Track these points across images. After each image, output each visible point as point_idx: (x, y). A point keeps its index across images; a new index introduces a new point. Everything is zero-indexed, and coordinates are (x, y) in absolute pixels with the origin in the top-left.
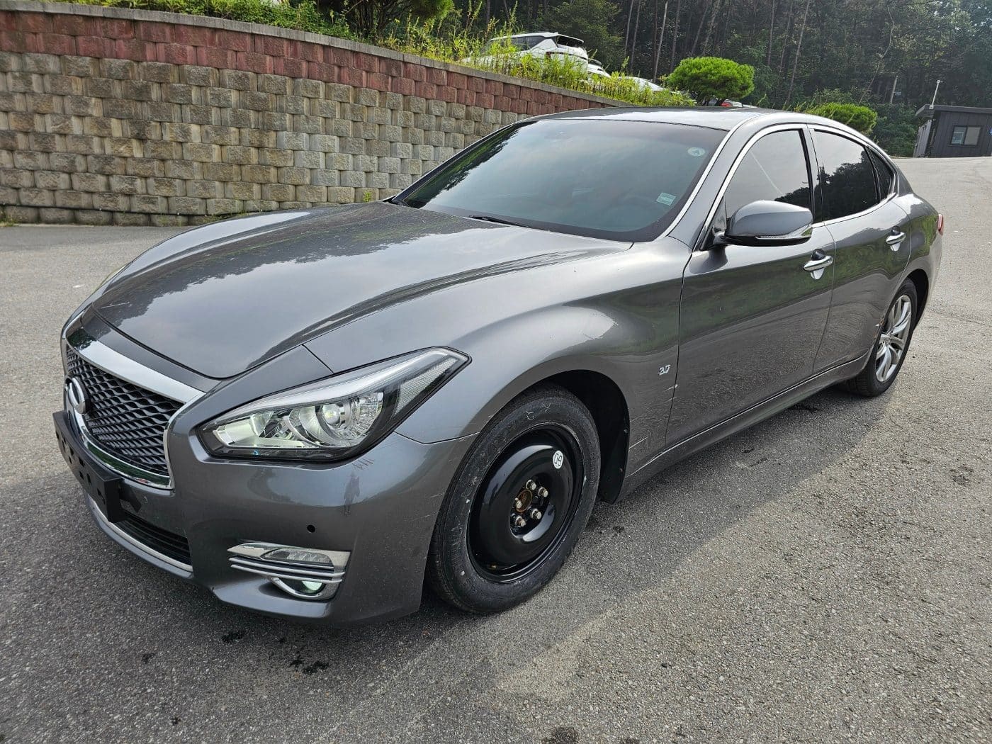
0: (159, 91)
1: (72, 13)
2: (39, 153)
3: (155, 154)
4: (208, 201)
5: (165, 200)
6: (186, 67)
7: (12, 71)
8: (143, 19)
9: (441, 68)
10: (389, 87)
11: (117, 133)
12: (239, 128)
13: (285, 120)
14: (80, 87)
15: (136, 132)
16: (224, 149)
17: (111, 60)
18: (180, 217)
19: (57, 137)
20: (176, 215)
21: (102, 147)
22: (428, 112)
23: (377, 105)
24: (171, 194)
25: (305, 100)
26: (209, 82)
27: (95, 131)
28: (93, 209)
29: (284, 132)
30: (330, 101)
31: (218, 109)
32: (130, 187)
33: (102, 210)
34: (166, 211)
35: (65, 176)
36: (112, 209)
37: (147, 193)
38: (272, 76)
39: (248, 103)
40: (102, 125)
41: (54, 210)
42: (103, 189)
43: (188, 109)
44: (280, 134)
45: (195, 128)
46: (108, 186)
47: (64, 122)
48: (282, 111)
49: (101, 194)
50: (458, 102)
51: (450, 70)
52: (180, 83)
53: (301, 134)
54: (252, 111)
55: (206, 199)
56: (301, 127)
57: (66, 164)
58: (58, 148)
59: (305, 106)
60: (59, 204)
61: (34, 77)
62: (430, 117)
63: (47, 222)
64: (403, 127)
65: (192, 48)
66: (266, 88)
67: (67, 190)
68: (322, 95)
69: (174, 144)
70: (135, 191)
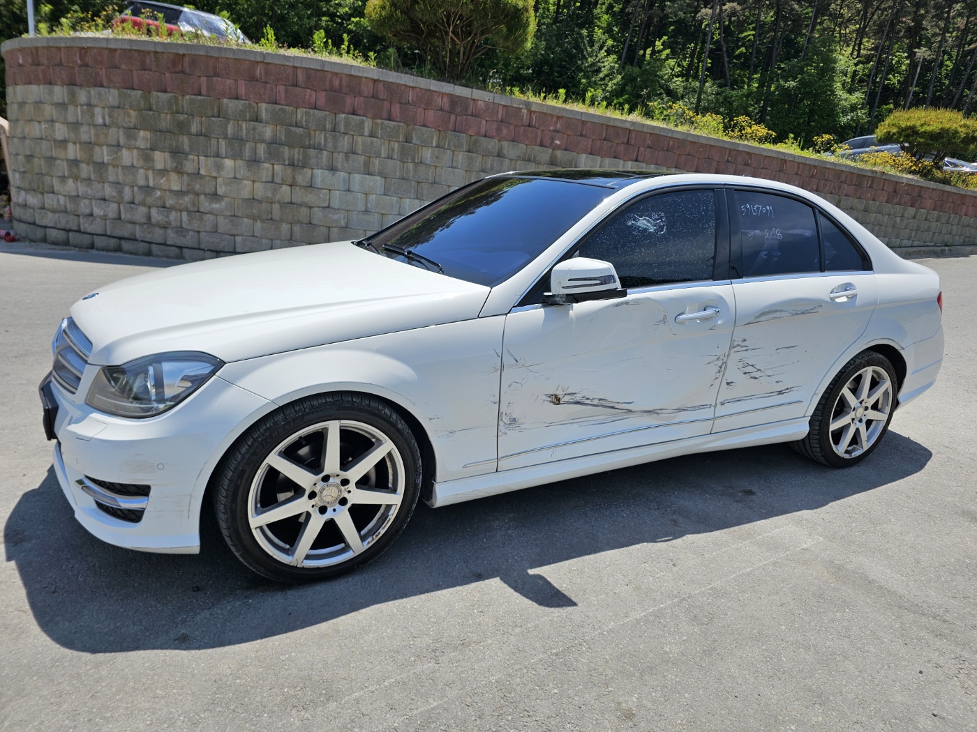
0: (199, 125)
1: (129, 48)
2: (96, 183)
3: (190, 188)
4: (236, 237)
5: (196, 234)
6: (225, 101)
7: (81, 105)
8: (188, 53)
9: (521, 106)
10: (451, 126)
11: (159, 166)
12: (273, 164)
13: (322, 158)
14: (133, 120)
15: (175, 165)
16: (256, 185)
17: (159, 94)
18: (208, 252)
19: (110, 168)
20: (204, 250)
21: (147, 179)
22: (500, 155)
23: (434, 145)
24: (201, 230)
25: (346, 137)
26: (246, 116)
27: (141, 163)
28: (133, 239)
29: (320, 171)
30: (375, 139)
31: (254, 144)
32: (165, 219)
33: (142, 241)
34: (196, 246)
35: (114, 206)
36: (150, 241)
37: (182, 227)
38: (311, 111)
39: (283, 138)
40: (147, 158)
41: (103, 238)
42: (144, 220)
43: (223, 143)
44: (316, 171)
45: (229, 163)
46: (149, 217)
47: (117, 153)
48: (319, 148)
49: (142, 224)
50: (541, 145)
51: (533, 109)
52: (219, 117)
53: (339, 173)
54: (286, 147)
55: (234, 236)
56: (339, 166)
57: (114, 194)
58: (111, 178)
59: (346, 143)
60: (108, 233)
61: (98, 110)
62: (502, 161)
63: (98, 250)
64: (466, 171)
65: (232, 81)
66: (304, 124)
67: (115, 219)
68: (367, 132)
69: (207, 178)
70: (170, 224)
